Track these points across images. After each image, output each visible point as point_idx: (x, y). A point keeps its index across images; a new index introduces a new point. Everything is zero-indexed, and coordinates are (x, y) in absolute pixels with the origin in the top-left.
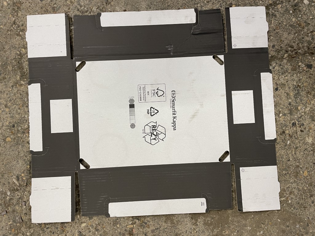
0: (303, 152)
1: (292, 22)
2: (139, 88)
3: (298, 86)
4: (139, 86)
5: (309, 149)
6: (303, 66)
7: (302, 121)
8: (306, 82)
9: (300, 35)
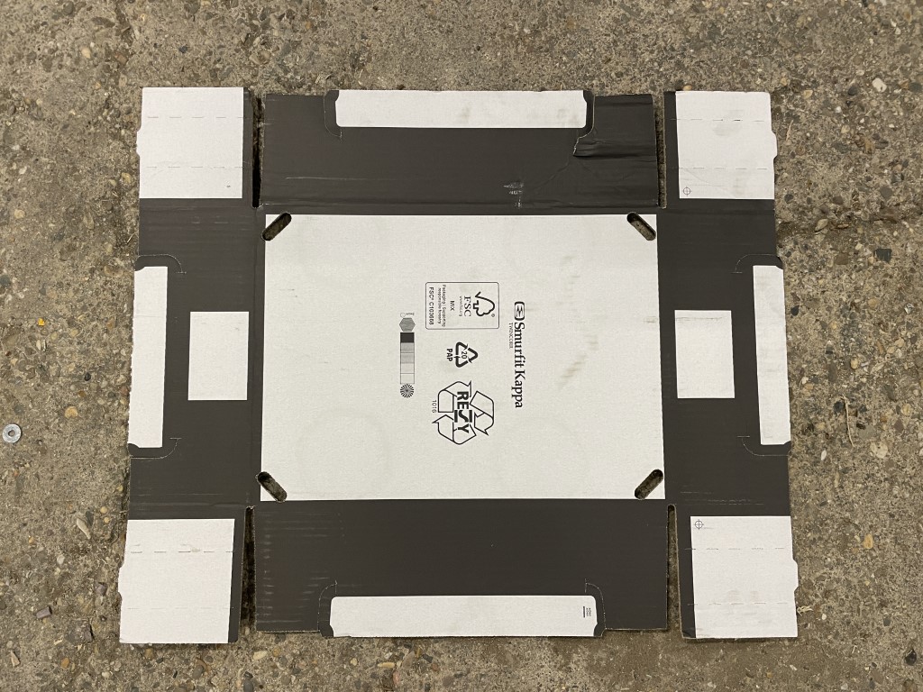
0: (863, 484)
1: (840, 137)
2: (429, 290)
3: (853, 304)
4: (429, 285)
5: (879, 475)
6: (866, 254)
7: (863, 399)
8: (874, 294)
9: (861, 172)
